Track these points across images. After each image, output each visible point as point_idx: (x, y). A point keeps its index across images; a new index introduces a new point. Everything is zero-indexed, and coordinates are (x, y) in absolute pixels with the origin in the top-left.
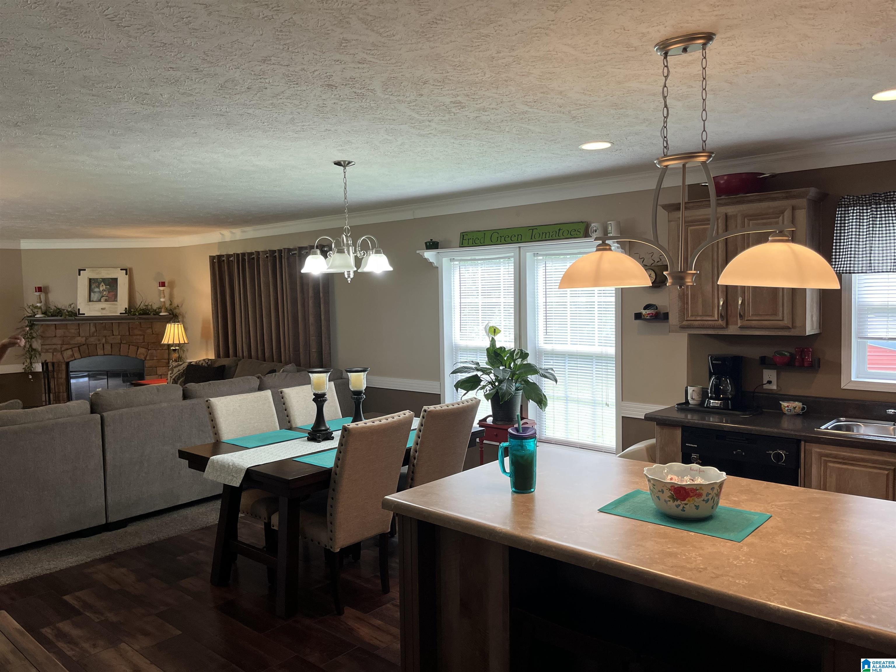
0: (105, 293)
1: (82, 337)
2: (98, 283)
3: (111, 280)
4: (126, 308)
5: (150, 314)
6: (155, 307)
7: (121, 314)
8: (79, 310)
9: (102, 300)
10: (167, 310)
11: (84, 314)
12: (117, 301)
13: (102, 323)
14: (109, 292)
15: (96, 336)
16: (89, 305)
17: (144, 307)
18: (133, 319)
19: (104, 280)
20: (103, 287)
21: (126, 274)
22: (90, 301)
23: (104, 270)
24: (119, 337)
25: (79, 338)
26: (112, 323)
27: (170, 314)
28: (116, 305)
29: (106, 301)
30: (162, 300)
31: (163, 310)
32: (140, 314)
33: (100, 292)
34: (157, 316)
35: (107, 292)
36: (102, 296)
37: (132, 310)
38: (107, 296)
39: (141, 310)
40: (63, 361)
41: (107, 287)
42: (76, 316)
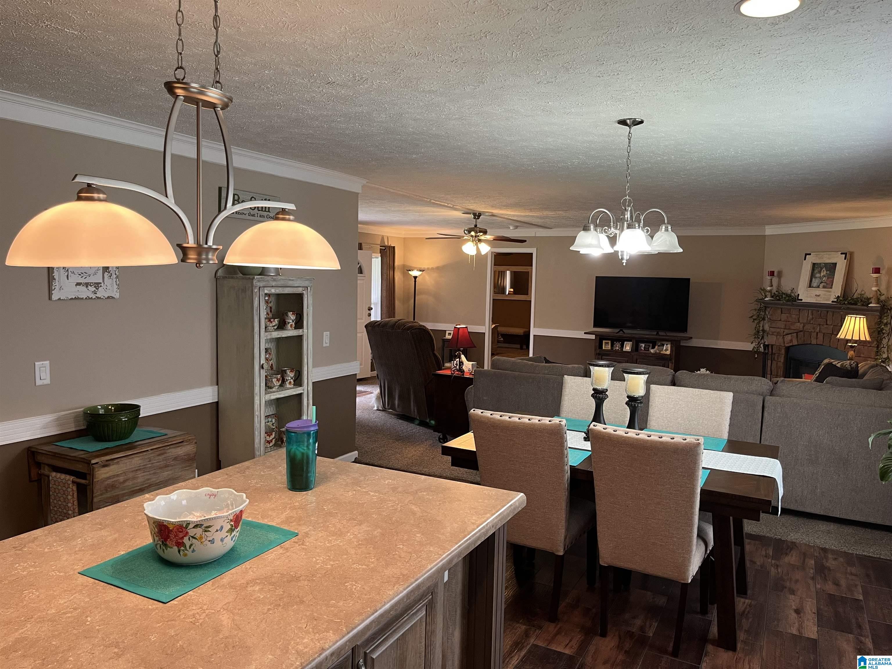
1: (801, 323)
2: (820, 267)
3: (832, 265)
4: (838, 296)
5: (858, 305)
6: (867, 297)
7: (833, 302)
8: (799, 295)
9: (820, 287)
10: (877, 301)
11: (801, 300)
12: (831, 288)
13: (818, 311)
15: (812, 324)
16: (808, 291)
17: (858, 296)
19: (826, 264)
20: (824, 273)
21: (845, 259)
22: (810, 286)
23: (826, 254)
24: (832, 326)
25: (798, 324)
28: (830, 292)
30: (874, 289)
31: (873, 301)
33: (820, 277)
35: (826, 278)
36: (821, 283)
37: (844, 298)
38: (825, 283)
40: (783, 345)
41: (827, 272)
42: (795, 301)
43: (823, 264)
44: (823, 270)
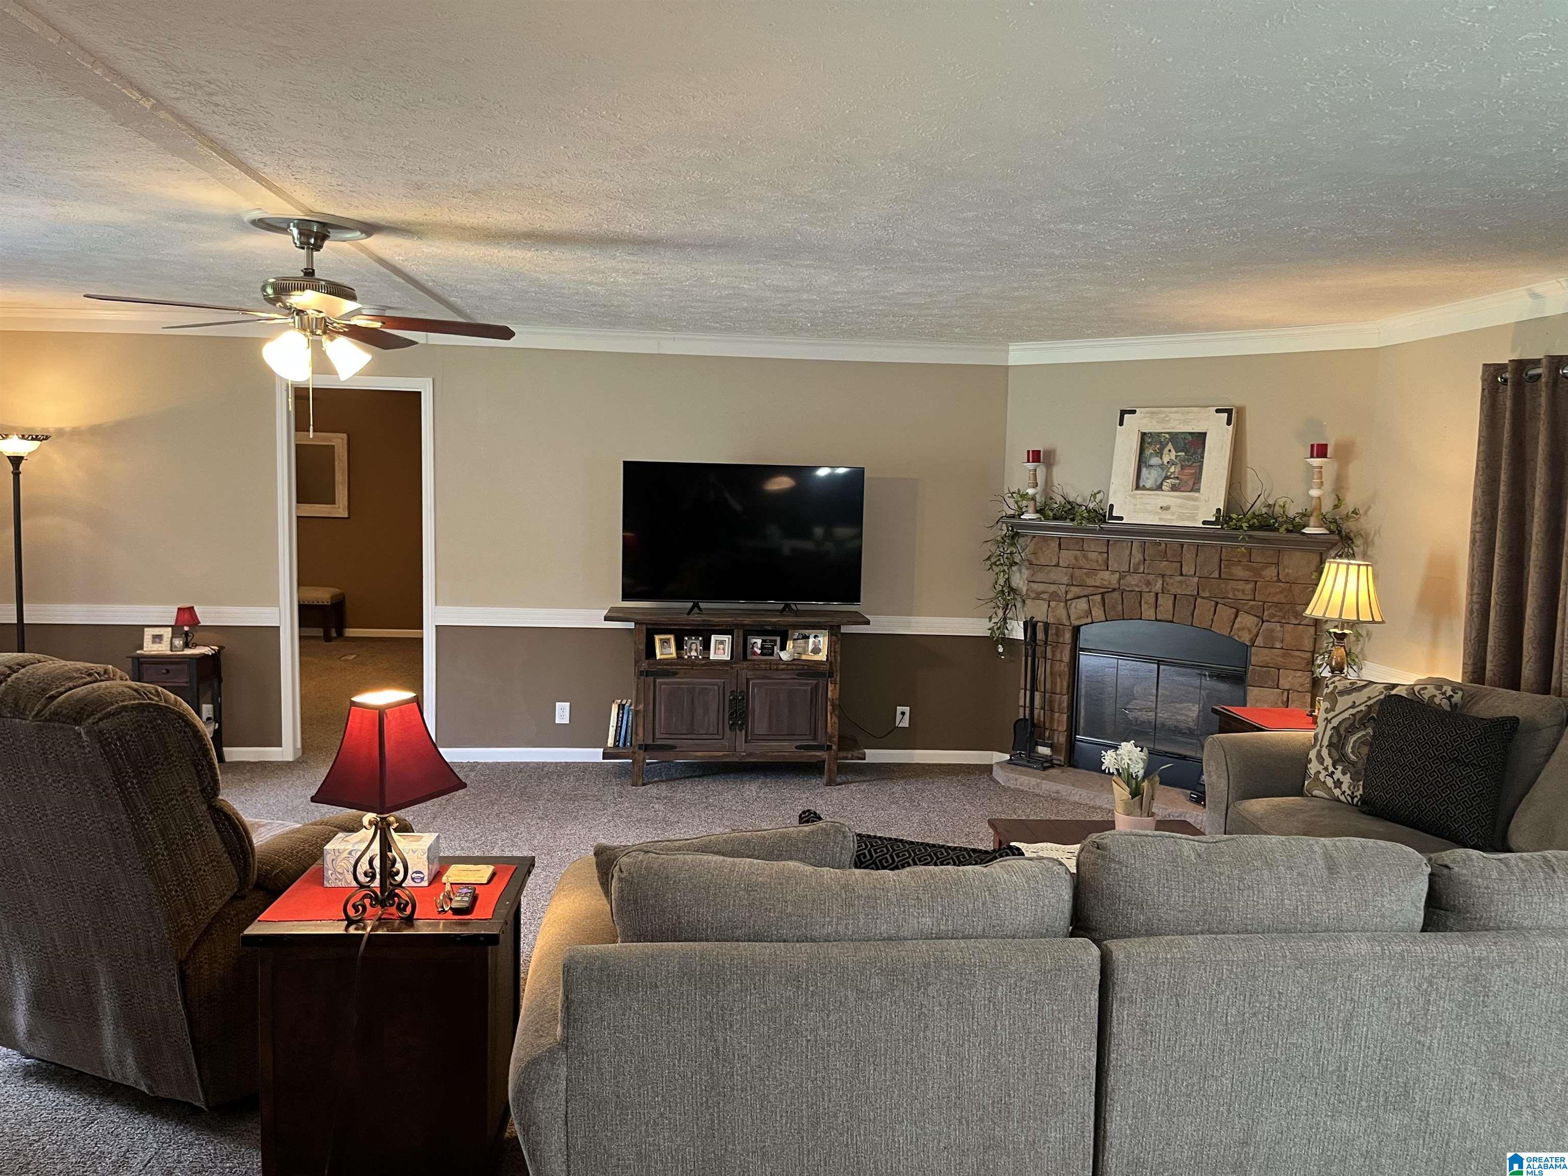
0: (1172, 470)
1: (1113, 572)
2: (1161, 443)
3: (1189, 437)
4: (1219, 510)
5: (1277, 530)
6: (1293, 511)
7: (1204, 523)
8: (1112, 506)
9: (1164, 487)
10: (1324, 521)
11: (1121, 518)
12: (1198, 490)
13: (1160, 544)
14: (1182, 468)
15: (1143, 573)
16: (1134, 497)
17: (1264, 510)
18: (1234, 538)
19: (1174, 437)
20: (1169, 455)
21: (1229, 423)
22: (1138, 487)
23: (1177, 412)
24: (1196, 579)
25: (1106, 575)
26: (1182, 545)
27: (1332, 532)
28: (1196, 500)
29: (1174, 488)
30: (1315, 493)
31: (1312, 520)
32: (1251, 527)
33: (1161, 465)
34: (1294, 535)
35: (1178, 468)
36: (1167, 478)
37: (1234, 516)
38: (1177, 478)
39: (1254, 516)
40: (1068, 624)
41: (1180, 454)
42: (1105, 522)
43: (1167, 436)
44: (1166, 450)
